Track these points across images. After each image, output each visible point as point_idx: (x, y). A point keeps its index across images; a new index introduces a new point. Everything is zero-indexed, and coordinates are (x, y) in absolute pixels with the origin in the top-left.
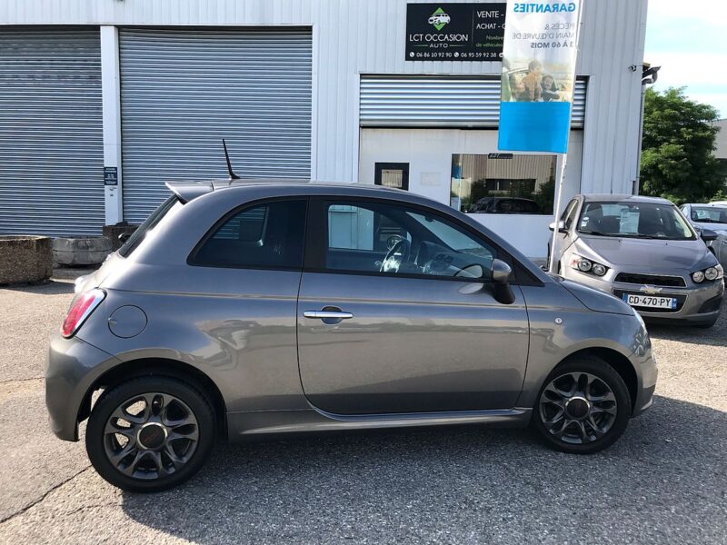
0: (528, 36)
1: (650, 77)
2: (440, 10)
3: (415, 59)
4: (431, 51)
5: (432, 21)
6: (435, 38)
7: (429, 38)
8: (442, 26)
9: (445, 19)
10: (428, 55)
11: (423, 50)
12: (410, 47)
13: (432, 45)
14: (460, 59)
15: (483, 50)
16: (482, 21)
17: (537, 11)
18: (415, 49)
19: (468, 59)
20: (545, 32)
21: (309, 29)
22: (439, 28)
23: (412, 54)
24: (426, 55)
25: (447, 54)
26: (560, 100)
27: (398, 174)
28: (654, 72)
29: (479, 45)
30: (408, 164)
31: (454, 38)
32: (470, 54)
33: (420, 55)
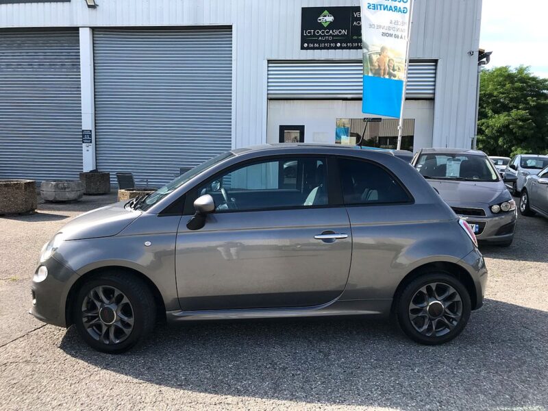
1: (484, 59)
2: (326, 12)
3: (308, 48)
4: (319, 42)
5: (320, 20)
6: (323, 32)
7: (318, 32)
8: (328, 23)
9: (330, 19)
11: (313, 42)
12: (304, 39)
13: (320, 38)
14: (341, 48)
15: (358, 41)
16: (357, 19)
17: (384, 9)
18: (308, 41)
19: (347, 48)
21: (230, 27)
22: (325, 25)
23: (306, 45)
24: (316, 45)
25: (332, 45)
27: (296, 133)
28: (487, 56)
29: (355, 37)
30: (304, 126)
31: (337, 32)
32: (349, 44)
33: (312, 46)
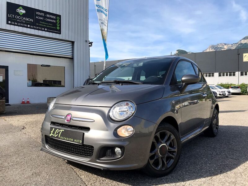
1: (90, 44)
2: (21, 8)
3: (11, 24)
4: (18, 22)
5: (18, 11)
6: (19, 17)
7: (17, 17)
9: (24, 12)
10: (17, 24)
11: (14, 21)
12: (8, 19)
13: (18, 20)
14: (30, 28)
15: (39, 26)
16: (38, 15)
18: (11, 20)
19: (33, 28)
22: (21, 14)
23: (10, 22)
25: (25, 25)
28: (91, 43)
29: (37, 24)
30: (8, 66)
31: (28, 20)
32: (34, 27)
33: (13, 23)
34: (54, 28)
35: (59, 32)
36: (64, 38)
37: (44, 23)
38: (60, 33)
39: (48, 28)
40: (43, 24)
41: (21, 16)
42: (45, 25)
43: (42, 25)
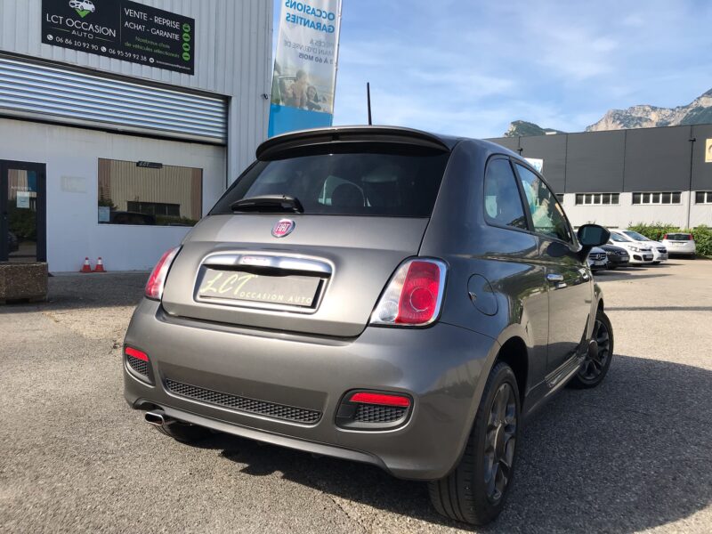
0: (296, 46)
3: (53, 43)
4: (74, 38)
5: (73, 4)
6: (78, 24)
7: (70, 23)
8: (85, 13)
10: (70, 42)
11: (65, 36)
12: (47, 28)
13: (75, 32)
14: (107, 54)
15: (133, 51)
16: (130, 19)
17: (305, 25)
18: (54, 32)
19: (116, 57)
20: (310, 45)
22: (83, 15)
23: (50, 37)
24: (68, 41)
25: (93, 47)
26: (321, 111)
29: (128, 45)
30: (45, 164)
31: (100, 30)
32: (119, 52)
33: (61, 40)
34: (176, 56)
35: (189, 68)
36: (202, 87)
37: (145, 41)
38: (191, 72)
39: (157, 57)
40: (144, 45)
41: (82, 20)
42: (150, 46)
43: (141, 48)
